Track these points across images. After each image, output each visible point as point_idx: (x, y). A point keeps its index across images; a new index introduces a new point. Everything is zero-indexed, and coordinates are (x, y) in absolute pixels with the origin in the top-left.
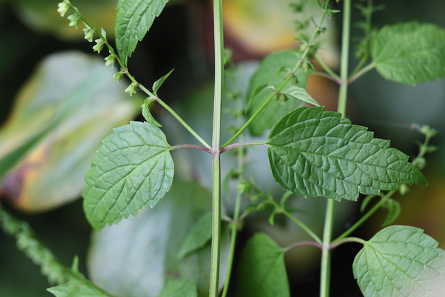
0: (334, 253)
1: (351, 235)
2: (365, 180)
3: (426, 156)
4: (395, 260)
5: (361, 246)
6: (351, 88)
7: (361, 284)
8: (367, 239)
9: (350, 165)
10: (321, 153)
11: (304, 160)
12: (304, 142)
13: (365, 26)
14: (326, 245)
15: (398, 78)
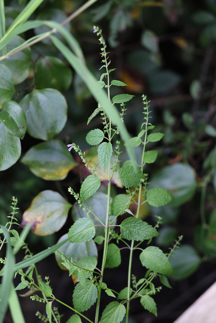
0: (134, 251)
1: (137, 247)
2: (145, 235)
3: (159, 225)
4: (151, 255)
5: (142, 251)
6: (140, 205)
7: (141, 261)
8: (144, 249)
9: (141, 231)
10: (134, 228)
11: (129, 230)
12: (129, 225)
13: (145, 188)
14: (132, 249)
15: (154, 205)
